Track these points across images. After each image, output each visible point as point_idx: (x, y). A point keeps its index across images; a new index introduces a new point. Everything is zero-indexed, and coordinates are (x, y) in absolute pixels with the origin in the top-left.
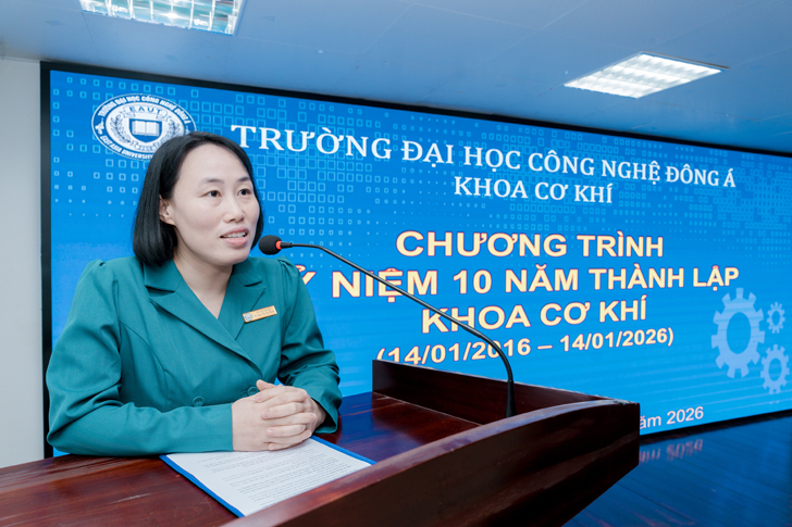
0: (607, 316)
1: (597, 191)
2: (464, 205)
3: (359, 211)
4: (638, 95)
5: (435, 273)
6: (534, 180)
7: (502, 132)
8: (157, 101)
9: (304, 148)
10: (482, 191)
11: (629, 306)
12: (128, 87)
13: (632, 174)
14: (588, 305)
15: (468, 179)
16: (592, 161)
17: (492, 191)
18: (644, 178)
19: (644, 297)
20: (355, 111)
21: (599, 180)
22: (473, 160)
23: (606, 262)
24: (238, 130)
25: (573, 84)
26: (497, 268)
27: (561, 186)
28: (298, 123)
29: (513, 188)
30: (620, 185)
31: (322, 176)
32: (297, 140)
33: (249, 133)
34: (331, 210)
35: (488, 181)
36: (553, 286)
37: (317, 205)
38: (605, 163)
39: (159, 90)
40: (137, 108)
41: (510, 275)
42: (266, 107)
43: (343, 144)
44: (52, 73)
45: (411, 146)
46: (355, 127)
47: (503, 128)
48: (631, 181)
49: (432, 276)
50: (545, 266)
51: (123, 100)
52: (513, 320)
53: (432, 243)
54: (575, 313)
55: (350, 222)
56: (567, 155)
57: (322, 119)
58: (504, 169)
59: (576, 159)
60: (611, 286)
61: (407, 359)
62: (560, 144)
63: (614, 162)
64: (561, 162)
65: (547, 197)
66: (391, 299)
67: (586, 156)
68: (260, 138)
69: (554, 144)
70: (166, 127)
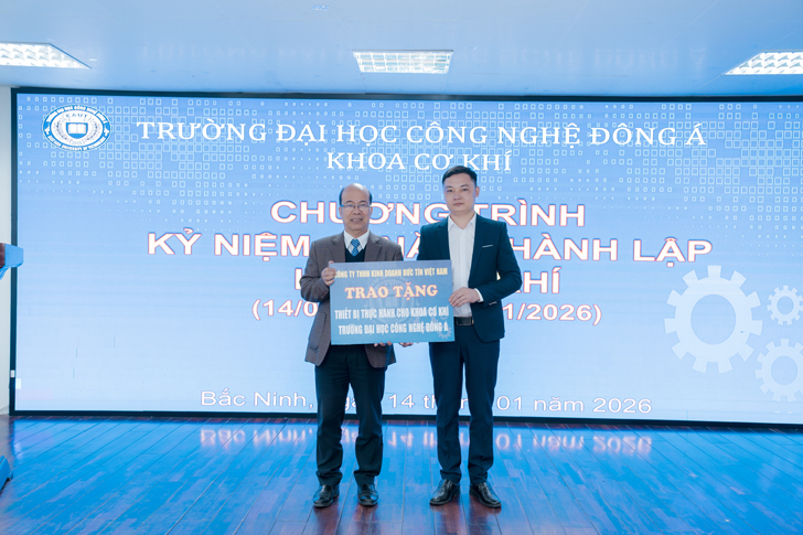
1: (491, 159)
2: (337, 177)
3: (238, 185)
5: (307, 238)
6: (413, 151)
7: (377, 109)
8: (84, 108)
9: (192, 136)
10: (355, 164)
11: (538, 278)
12: (65, 100)
15: (341, 154)
18: (556, 142)
19: (556, 269)
20: (234, 103)
21: (494, 148)
22: (346, 137)
24: (142, 126)
27: (446, 156)
28: (188, 117)
29: (388, 160)
30: (522, 152)
31: (207, 157)
32: (187, 130)
33: (150, 128)
34: (214, 185)
35: (362, 155)
37: (203, 181)
38: (502, 129)
39: (86, 100)
40: (71, 115)
42: (162, 106)
43: (224, 131)
44: (18, 95)
45: (284, 128)
46: (234, 116)
47: (378, 105)
48: (538, 146)
49: (304, 240)
51: (62, 110)
53: (305, 212)
55: (230, 194)
56: (453, 125)
57: (207, 112)
58: (379, 143)
59: (464, 128)
61: (281, 310)
62: (445, 115)
63: (514, 129)
64: (446, 134)
65: (428, 168)
66: (266, 259)
67: (477, 125)
68: (158, 130)
69: (437, 115)
70: (91, 127)
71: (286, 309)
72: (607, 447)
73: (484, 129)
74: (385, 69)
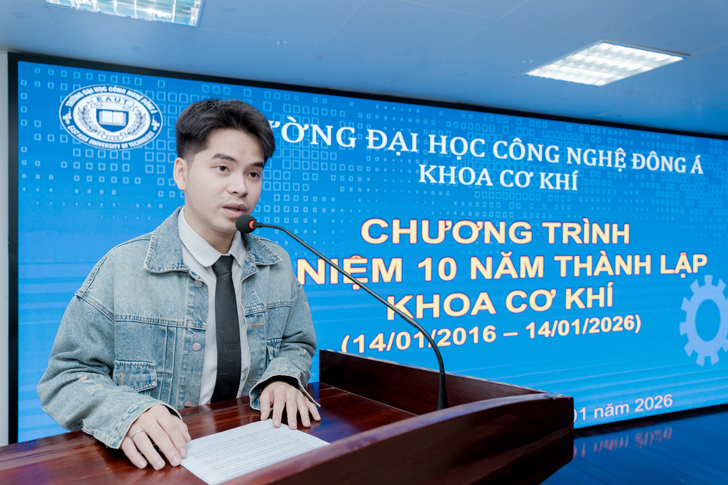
0: (574, 303)
1: (563, 178)
2: (429, 193)
3: (324, 199)
4: (601, 83)
5: (400, 260)
6: (499, 167)
7: (467, 120)
8: (124, 91)
10: (447, 179)
11: (596, 292)
12: (96, 77)
13: (598, 161)
14: (554, 292)
15: (433, 167)
16: (557, 148)
17: (457, 179)
18: (610, 165)
19: (610, 284)
20: (320, 100)
21: (565, 168)
22: (438, 148)
23: (572, 249)
25: (535, 73)
26: (462, 255)
27: (526, 173)
29: (477, 176)
30: (585, 172)
31: (287, 164)
34: (296, 199)
35: (453, 169)
36: (519, 273)
37: (282, 193)
38: (570, 150)
39: (126, 80)
40: (104, 99)
41: (475, 262)
43: (308, 133)
44: (20, 64)
46: (320, 116)
47: (467, 116)
48: (596, 168)
49: (397, 263)
50: (510, 253)
51: (90, 91)
52: (478, 307)
53: (397, 231)
54: (541, 301)
55: (315, 210)
56: (532, 142)
57: (287, 108)
58: (468, 157)
59: (541, 147)
60: (577, 273)
61: (372, 346)
62: (526, 131)
63: (579, 150)
64: (526, 151)
65: (512, 185)
66: (356, 286)
67: (551, 144)
69: (519, 131)
70: (133, 117)
71: (377, 343)
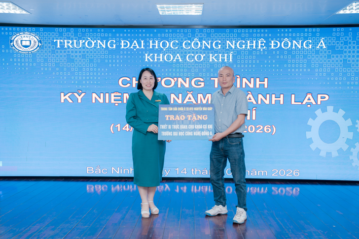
1: (223, 56)
2: (150, 66)
3: (103, 70)
6: (186, 53)
7: (169, 33)
8: (29, 33)
9: (81, 46)
10: (158, 59)
12: (20, 29)
15: (151, 55)
18: (254, 48)
19: (254, 109)
20: (101, 30)
22: (153, 46)
24: (56, 42)
27: (201, 55)
28: (79, 37)
29: (174, 57)
31: (88, 56)
32: (78, 44)
33: (61, 43)
34: (91, 69)
35: (161, 55)
36: (197, 102)
37: (86, 68)
38: (228, 42)
39: (30, 30)
40: (23, 36)
41: (173, 96)
42: (66, 32)
43: (96, 44)
45: (124, 42)
46: (100, 37)
47: (169, 31)
48: (245, 50)
50: (192, 92)
51: (18, 34)
53: (134, 82)
55: (99, 74)
56: (205, 40)
57: (87, 35)
58: (169, 49)
59: (210, 42)
61: (123, 129)
62: (201, 35)
63: (234, 42)
64: (201, 44)
65: (193, 60)
66: (116, 104)
67: (216, 40)
68: (64, 44)
69: (197, 35)
70: (32, 42)
71: (126, 128)
72: (278, 192)
73: (220, 42)
74: (172, 13)
